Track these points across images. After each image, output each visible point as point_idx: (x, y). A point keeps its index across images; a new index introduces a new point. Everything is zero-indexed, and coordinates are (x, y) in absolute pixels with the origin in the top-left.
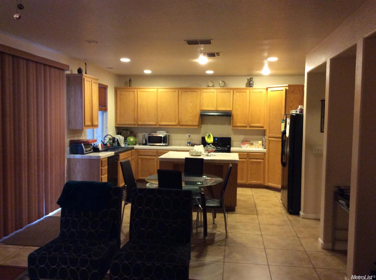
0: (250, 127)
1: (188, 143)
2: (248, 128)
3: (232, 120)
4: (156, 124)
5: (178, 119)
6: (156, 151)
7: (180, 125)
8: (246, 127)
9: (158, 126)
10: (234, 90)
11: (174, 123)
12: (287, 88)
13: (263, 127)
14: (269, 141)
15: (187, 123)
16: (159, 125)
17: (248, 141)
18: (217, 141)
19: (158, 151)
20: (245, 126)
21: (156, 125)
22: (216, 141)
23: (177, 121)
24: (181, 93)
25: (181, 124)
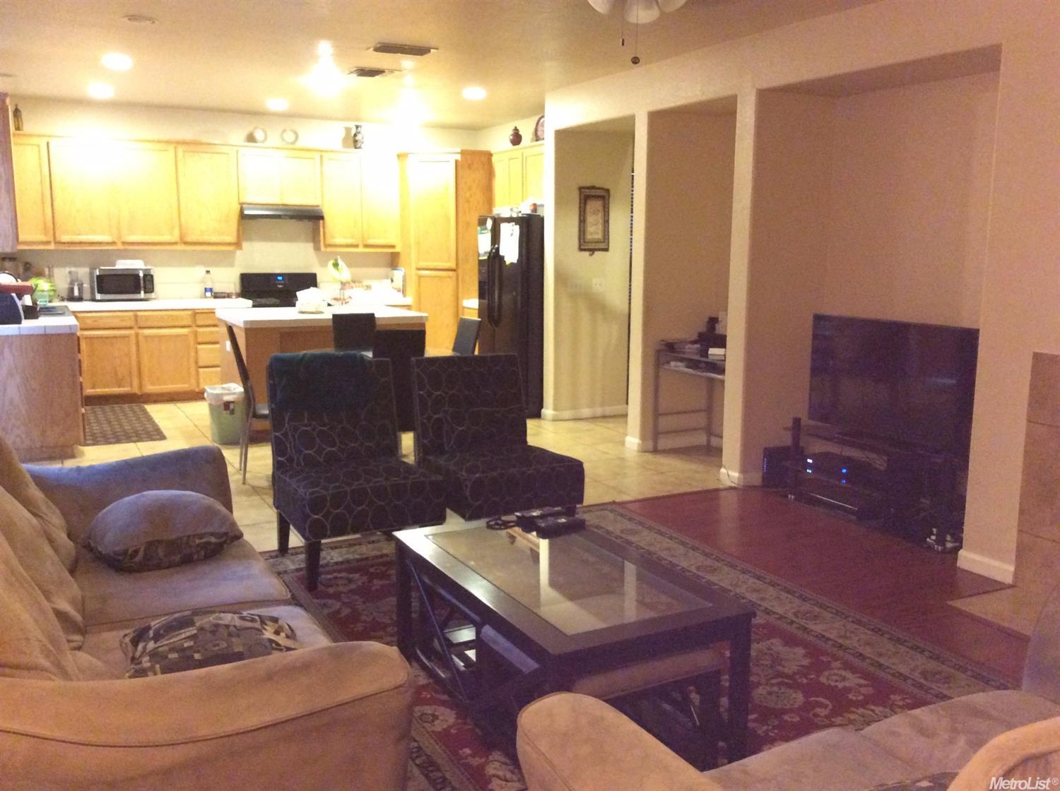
0: (366, 246)
1: (206, 290)
2: (361, 249)
3: (321, 229)
4: (116, 240)
5: (180, 226)
6: (131, 314)
7: (186, 243)
8: (356, 246)
9: (120, 247)
10: (323, 154)
11: (167, 238)
12: (459, 157)
13: (393, 247)
14: (420, 277)
15: (206, 238)
16: (124, 243)
17: (360, 282)
18: (283, 282)
19: (139, 313)
20: (354, 244)
21: (113, 243)
22: (279, 284)
23: (177, 232)
24: (184, 156)
25: (189, 239)
